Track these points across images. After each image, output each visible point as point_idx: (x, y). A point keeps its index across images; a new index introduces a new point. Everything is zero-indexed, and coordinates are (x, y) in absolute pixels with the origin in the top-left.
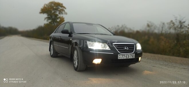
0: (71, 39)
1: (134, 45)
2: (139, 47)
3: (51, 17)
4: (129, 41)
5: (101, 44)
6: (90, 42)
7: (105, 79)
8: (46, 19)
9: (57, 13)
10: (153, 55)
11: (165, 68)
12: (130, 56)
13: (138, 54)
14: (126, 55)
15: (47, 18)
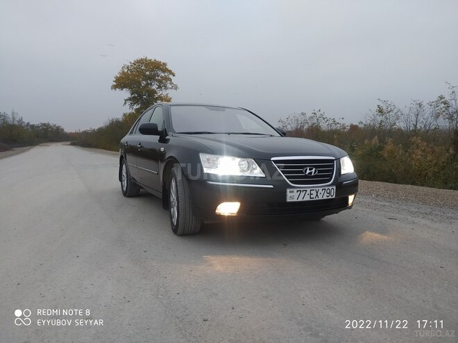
0: (162, 149)
1: (332, 161)
2: (347, 167)
3: (141, 96)
4: (322, 151)
5: (238, 160)
6: (208, 156)
7: (248, 259)
8: (129, 103)
9: (155, 87)
10: (391, 185)
11: (423, 222)
12: (323, 192)
13: (345, 188)
14: (308, 190)
15: (130, 99)
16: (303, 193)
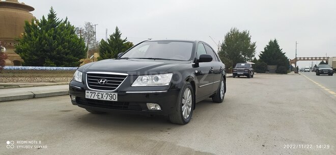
12: (106, 96)
14: (97, 93)
16: (93, 94)
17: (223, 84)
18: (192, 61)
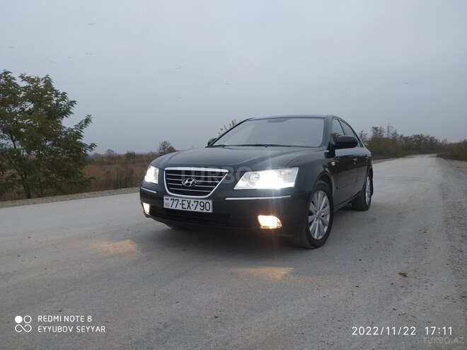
12: (195, 204)
14: (181, 200)
16: (175, 202)
17: (368, 183)
18: (325, 147)
